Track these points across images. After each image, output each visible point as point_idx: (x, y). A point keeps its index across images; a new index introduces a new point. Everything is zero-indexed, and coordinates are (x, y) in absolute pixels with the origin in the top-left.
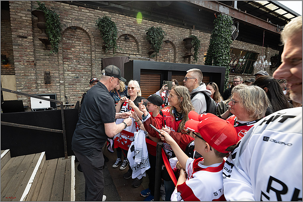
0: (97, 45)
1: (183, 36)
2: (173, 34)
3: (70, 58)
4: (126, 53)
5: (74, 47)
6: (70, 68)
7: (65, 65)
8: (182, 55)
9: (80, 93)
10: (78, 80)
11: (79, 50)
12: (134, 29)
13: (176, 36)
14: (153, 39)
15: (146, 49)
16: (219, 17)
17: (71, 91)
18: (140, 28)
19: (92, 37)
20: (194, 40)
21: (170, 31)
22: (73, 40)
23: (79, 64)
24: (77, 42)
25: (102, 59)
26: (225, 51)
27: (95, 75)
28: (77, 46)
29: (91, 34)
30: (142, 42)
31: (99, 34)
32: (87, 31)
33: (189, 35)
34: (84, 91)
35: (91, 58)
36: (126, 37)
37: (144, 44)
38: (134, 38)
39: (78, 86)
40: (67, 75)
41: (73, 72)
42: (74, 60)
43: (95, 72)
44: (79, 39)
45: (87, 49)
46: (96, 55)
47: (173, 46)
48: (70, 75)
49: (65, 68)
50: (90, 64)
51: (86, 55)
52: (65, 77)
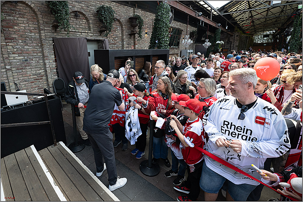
0: (46, 23)
1: (128, 14)
2: (119, 12)
3: (14, 38)
4: (78, 32)
5: (17, 25)
6: (15, 50)
7: (8, 47)
8: (128, 33)
9: (31, 77)
10: (28, 63)
11: (24, 28)
12: (84, 5)
13: (123, 14)
14: (105, 18)
15: (96, 27)
16: (161, 5)
17: (21, 76)
18: (89, 5)
19: (38, 13)
20: (138, 19)
21: (117, 9)
22: (14, 16)
23: (27, 45)
24: (20, 19)
25: (53, 38)
26: (166, 34)
27: (47, 57)
28: (21, 23)
29: (37, 10)
30: (92, 20)
31: (47, 10)
32: (32, 6)
33: (133, 13)
34: (36, 75)
35: (40, 38)
36: (77, 14)
37: (95, 22)
38: (84, 15)
39: (28, 70)
40: (12, 58)
41: (20, 54)
42: (19, 41)
43: (47, 53)
44: (22, 15)
45: (33, 27)
46: (46, 34)
47: (120, 23)
48: (16, 58)
49: (9, 50)
50: (40, 45)
51: (33, 34)
52: (11, 61)
